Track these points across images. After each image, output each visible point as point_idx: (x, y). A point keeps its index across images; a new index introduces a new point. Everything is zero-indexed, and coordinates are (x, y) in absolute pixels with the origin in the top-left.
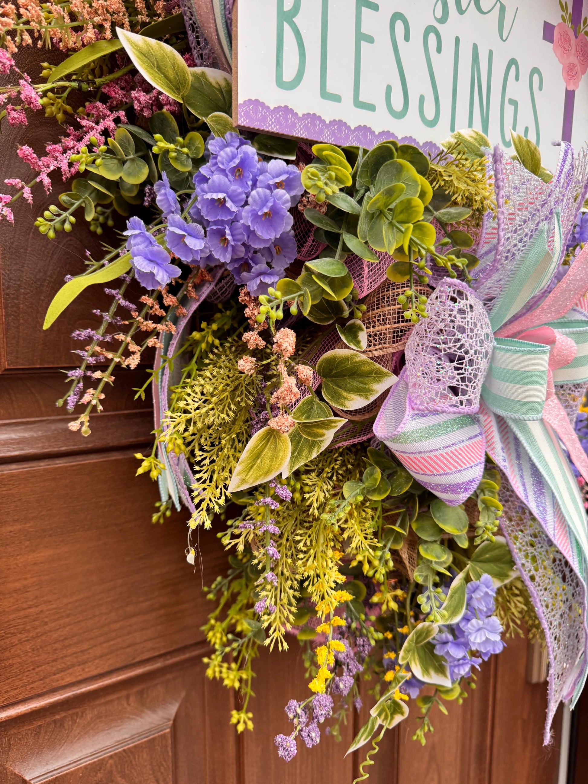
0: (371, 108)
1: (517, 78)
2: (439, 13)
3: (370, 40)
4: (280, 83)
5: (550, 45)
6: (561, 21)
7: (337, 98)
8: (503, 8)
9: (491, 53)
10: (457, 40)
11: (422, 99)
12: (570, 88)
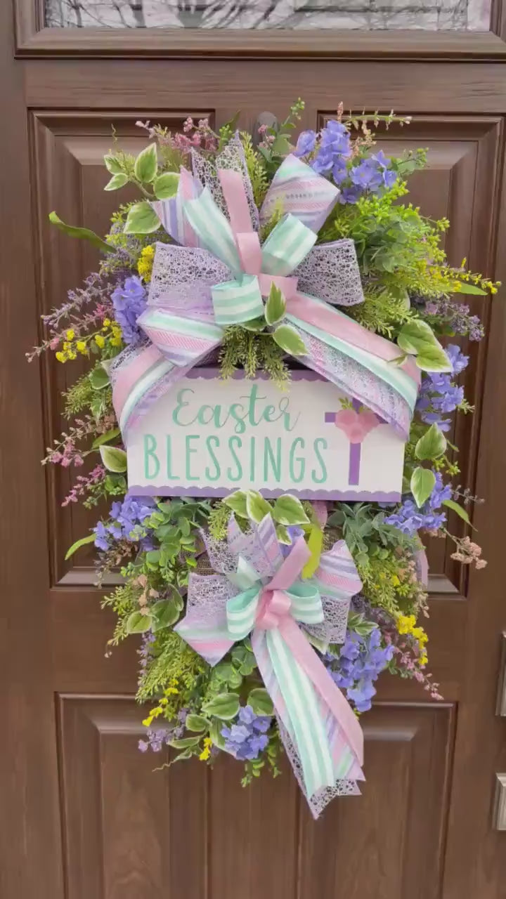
0: (198, 478)
1: (303, 446)
2: (239, 428)
3: (195, 451)
4: (147, 476)
5: (333, 424)
6: (341, 409)
7: (176, 478)
8: (288, 416)
9: (280, 439)
10: (253, 439)
11: (229, 469)
12: (355, 442)
